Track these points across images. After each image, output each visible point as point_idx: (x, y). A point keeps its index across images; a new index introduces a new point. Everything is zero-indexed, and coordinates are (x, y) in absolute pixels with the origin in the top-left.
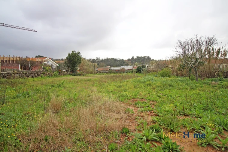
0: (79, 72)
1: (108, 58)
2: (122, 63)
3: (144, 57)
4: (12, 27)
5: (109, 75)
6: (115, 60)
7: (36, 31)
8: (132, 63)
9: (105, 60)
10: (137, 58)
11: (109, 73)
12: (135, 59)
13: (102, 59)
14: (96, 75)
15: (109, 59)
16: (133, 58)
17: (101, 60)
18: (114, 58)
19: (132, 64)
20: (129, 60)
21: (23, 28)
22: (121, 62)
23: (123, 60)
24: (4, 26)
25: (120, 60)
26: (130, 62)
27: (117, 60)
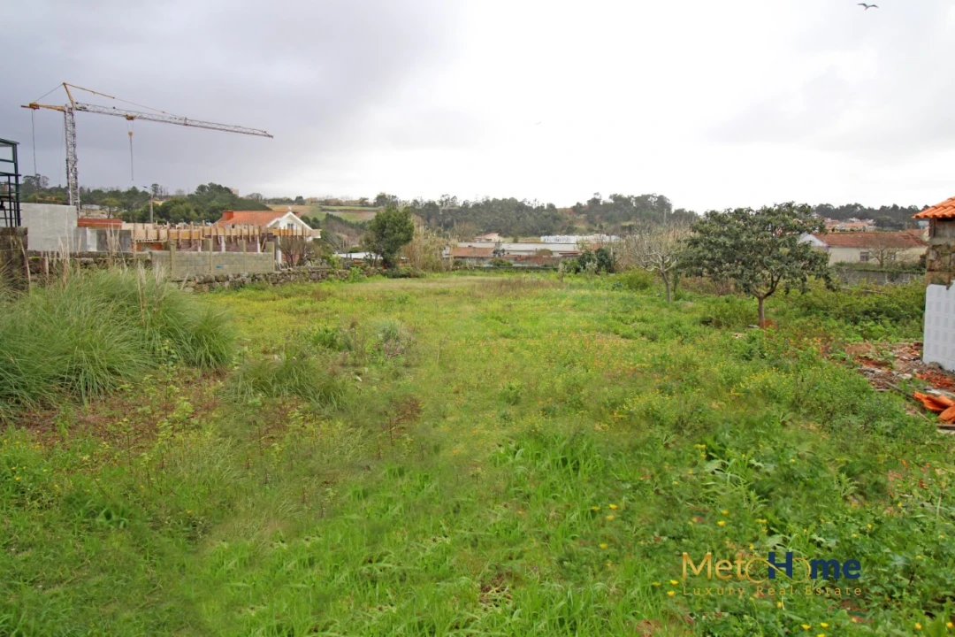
0: (402, 268)
1: (491, 199)
2: (549, 220)
3: (643, 200)
4: (209, 128)
5: (492, 278)
6: (518, 208)
7: (269, 136)
8: (591, 222)
9: (477, 206)
10: (612, 201)
11: (492, 272)
12: (606, 204)
13: (466, 204)
14: (454, 277)
15: (495, 200)
16: (595, 202)
17: (461, 204)
18: (513, 201)
19: (592, 226)
20: (577, 209)
21: (236, 130)
22: (546, 217)
23: (551, 207)
24: (186, 125)
25: (540, 209)
26: (582, 216)
27: (529, 209)
